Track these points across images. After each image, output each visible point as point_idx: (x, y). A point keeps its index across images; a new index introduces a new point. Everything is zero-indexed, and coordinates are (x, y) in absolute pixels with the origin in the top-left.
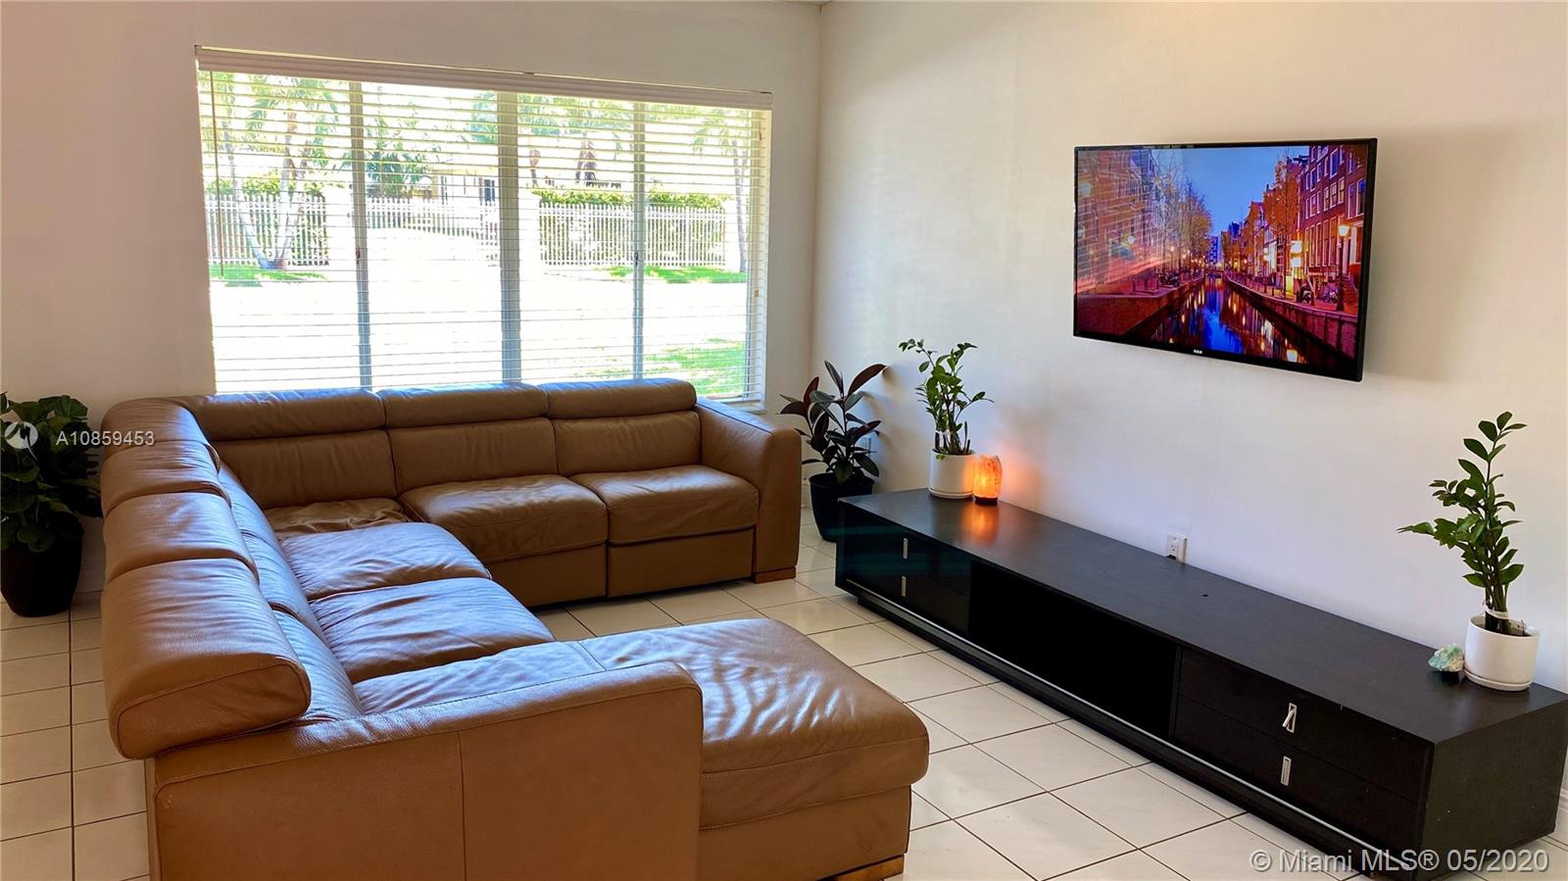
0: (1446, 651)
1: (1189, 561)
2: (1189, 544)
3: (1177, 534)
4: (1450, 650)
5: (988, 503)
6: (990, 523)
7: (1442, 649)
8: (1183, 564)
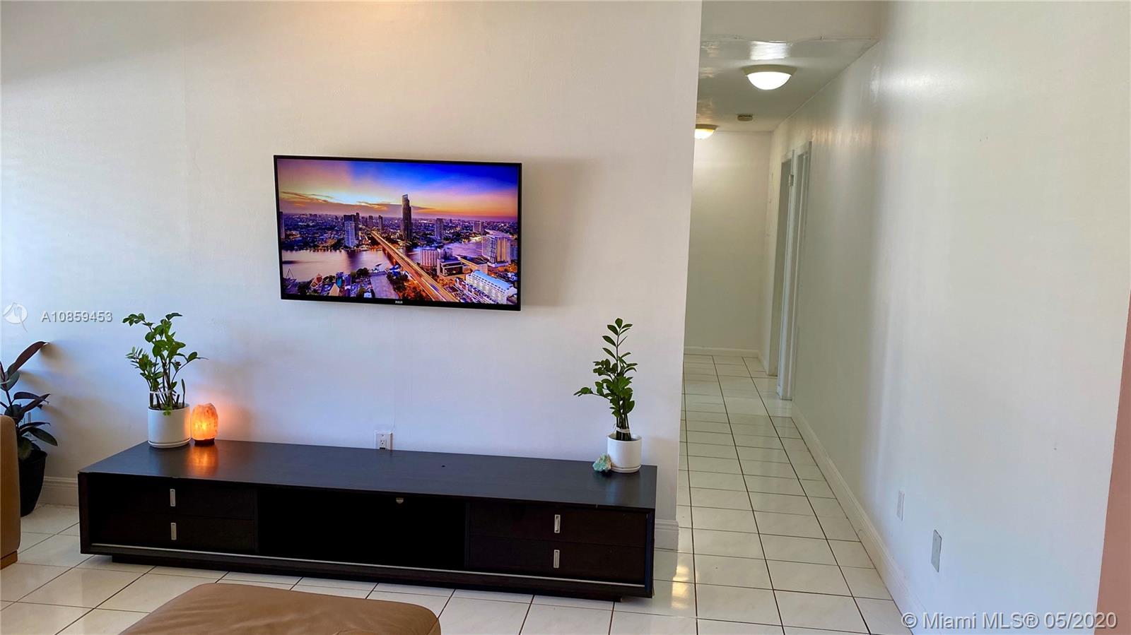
0: (601, 459)
1: (395, 448)
2: (394, 437)
3: (384, 432)
4: (604, 458)
5: (206, 444)
6: (213, 459)
7: (599, 459)
8: (391, 451)
